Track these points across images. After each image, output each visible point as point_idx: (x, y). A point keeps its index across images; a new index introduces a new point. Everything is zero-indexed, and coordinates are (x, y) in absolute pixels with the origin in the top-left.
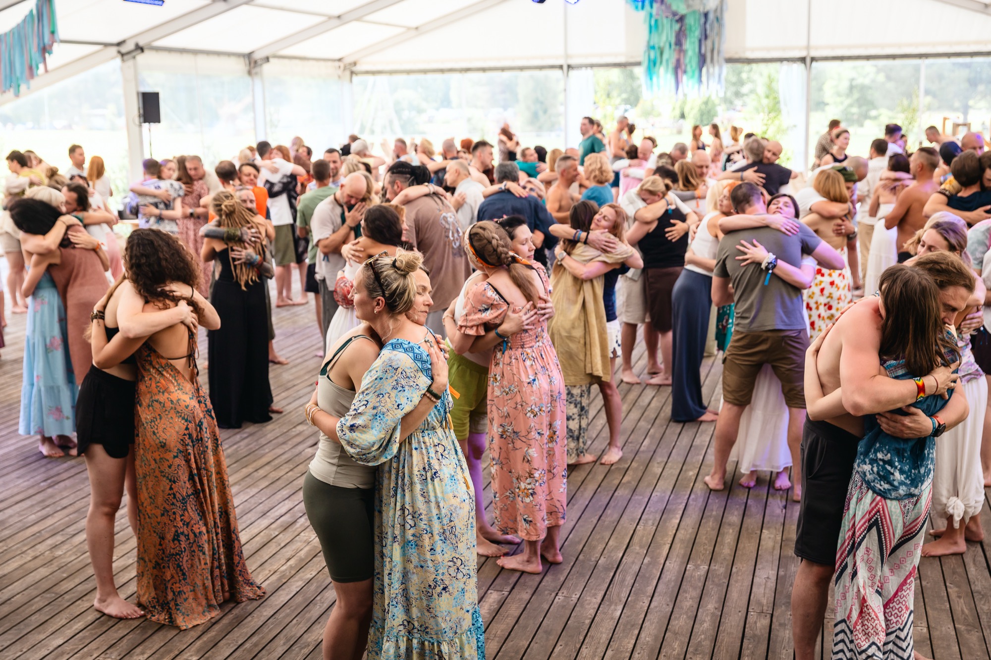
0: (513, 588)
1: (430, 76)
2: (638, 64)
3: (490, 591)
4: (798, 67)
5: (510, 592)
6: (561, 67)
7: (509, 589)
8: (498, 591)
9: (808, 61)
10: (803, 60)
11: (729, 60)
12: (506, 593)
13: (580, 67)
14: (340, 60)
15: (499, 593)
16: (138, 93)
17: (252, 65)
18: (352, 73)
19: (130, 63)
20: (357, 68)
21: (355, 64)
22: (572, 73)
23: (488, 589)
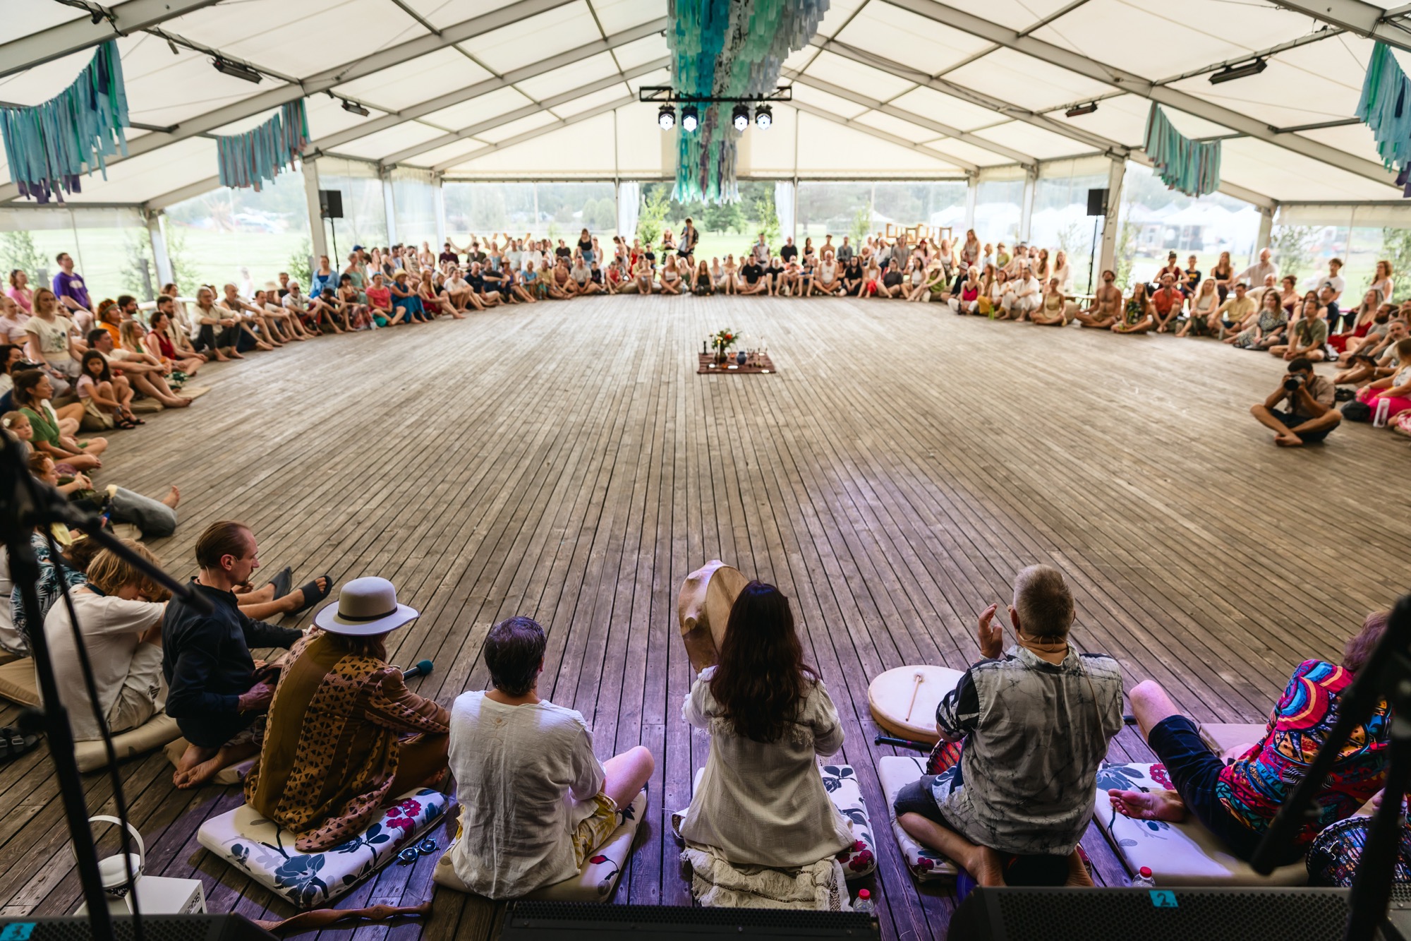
1: (507, 184)
2: (673, 178)
4: (788, 185)
6: (613, 179)
9: (796, 180)
10: (792, 179)
11: (740, 178)
13: (627, 180)
14: (431, 168)
16: (321, 193)
17: (382, 170)
18: (442, 180)
19: (311, 165)
20: (446, 176)
21: (443, 172)
22: (623, 185)
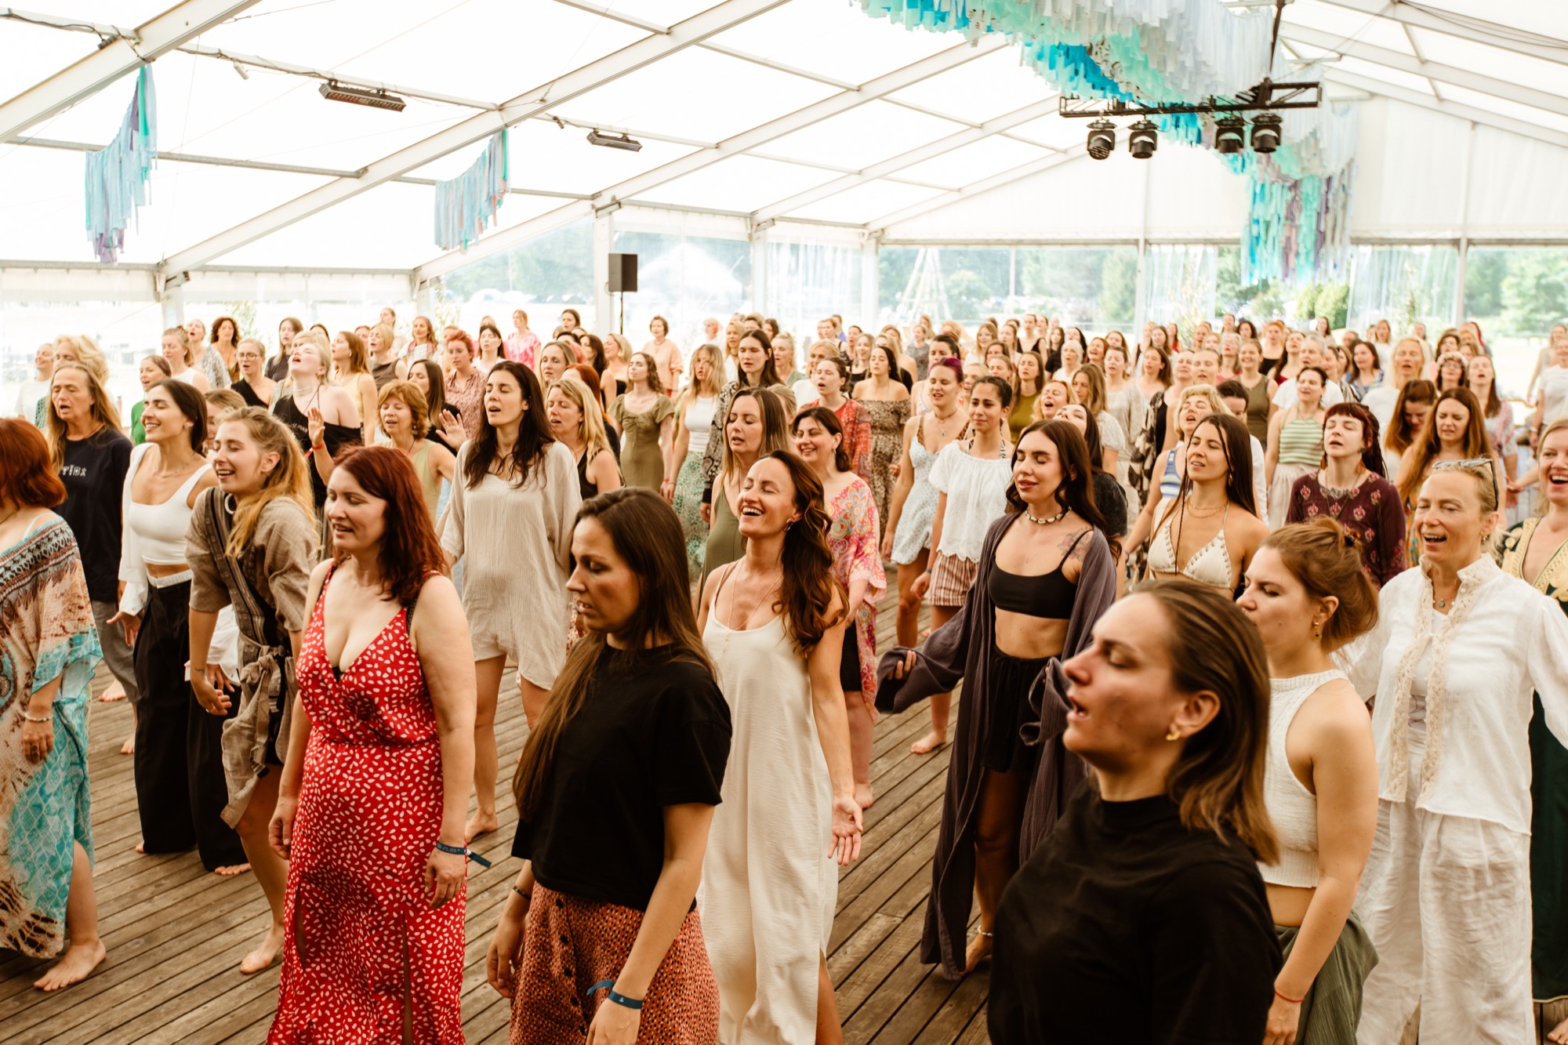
0: (910, 914)
2: (1238, 242)
3: (877, 915)
5: (905, 919)
6: (1136, 242)
7: (904, 914)
8: (888, 915)
9: (1463, 244)
10: (1456, 242)
12: (898, 920)
14: (865, 225)
15: (889, 919)
17: (755, 227)
18: (879, 242)
19: (605, 220)
20: (885, 237)
21: (885, 230)
23: (876, 911)
